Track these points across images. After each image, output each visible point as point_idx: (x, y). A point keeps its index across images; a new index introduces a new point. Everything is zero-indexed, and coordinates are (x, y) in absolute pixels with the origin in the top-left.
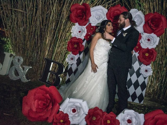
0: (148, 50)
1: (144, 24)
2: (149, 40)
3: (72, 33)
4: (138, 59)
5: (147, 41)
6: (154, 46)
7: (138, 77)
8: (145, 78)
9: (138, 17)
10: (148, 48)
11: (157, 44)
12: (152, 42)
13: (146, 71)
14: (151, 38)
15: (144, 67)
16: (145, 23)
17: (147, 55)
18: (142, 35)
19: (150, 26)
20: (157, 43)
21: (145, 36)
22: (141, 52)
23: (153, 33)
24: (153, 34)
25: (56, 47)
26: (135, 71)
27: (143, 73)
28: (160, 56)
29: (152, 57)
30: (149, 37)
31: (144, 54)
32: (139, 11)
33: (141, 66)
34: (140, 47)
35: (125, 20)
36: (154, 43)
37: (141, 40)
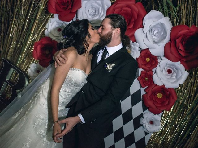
0: (162, 89)
1: (168, 42)
2: (169, 71)
3: (46, 29)
4: (142, 100)
5: (165, 72)
6: (176, 85)
7: (135, 128)
8: (146, 134)
9: (160, 26)
10: (164, 85)
11: (181, 83)
12: (174, 77)
13: (152, 123)
14: (175, 69)
15: (148, 115)
16: (170, 41)
17: (159, 96)
18: (159, 60)
19: (177, 49)
20: (182, 81)
21: (164, 62)
22: (150, 91)
23: (179, 62)
24: (178, 64)
25: (26, 45)
26: (134, 117)
27: (144, 125)
28: (187, 95)
29: (166, 104)
30: (172, 66)
31: (154, 93)
32: (164, 16)
33: (145, 112)
34: (151, 81)
35: (113, 30)
36: (178, 80)
37: (155, 68)
